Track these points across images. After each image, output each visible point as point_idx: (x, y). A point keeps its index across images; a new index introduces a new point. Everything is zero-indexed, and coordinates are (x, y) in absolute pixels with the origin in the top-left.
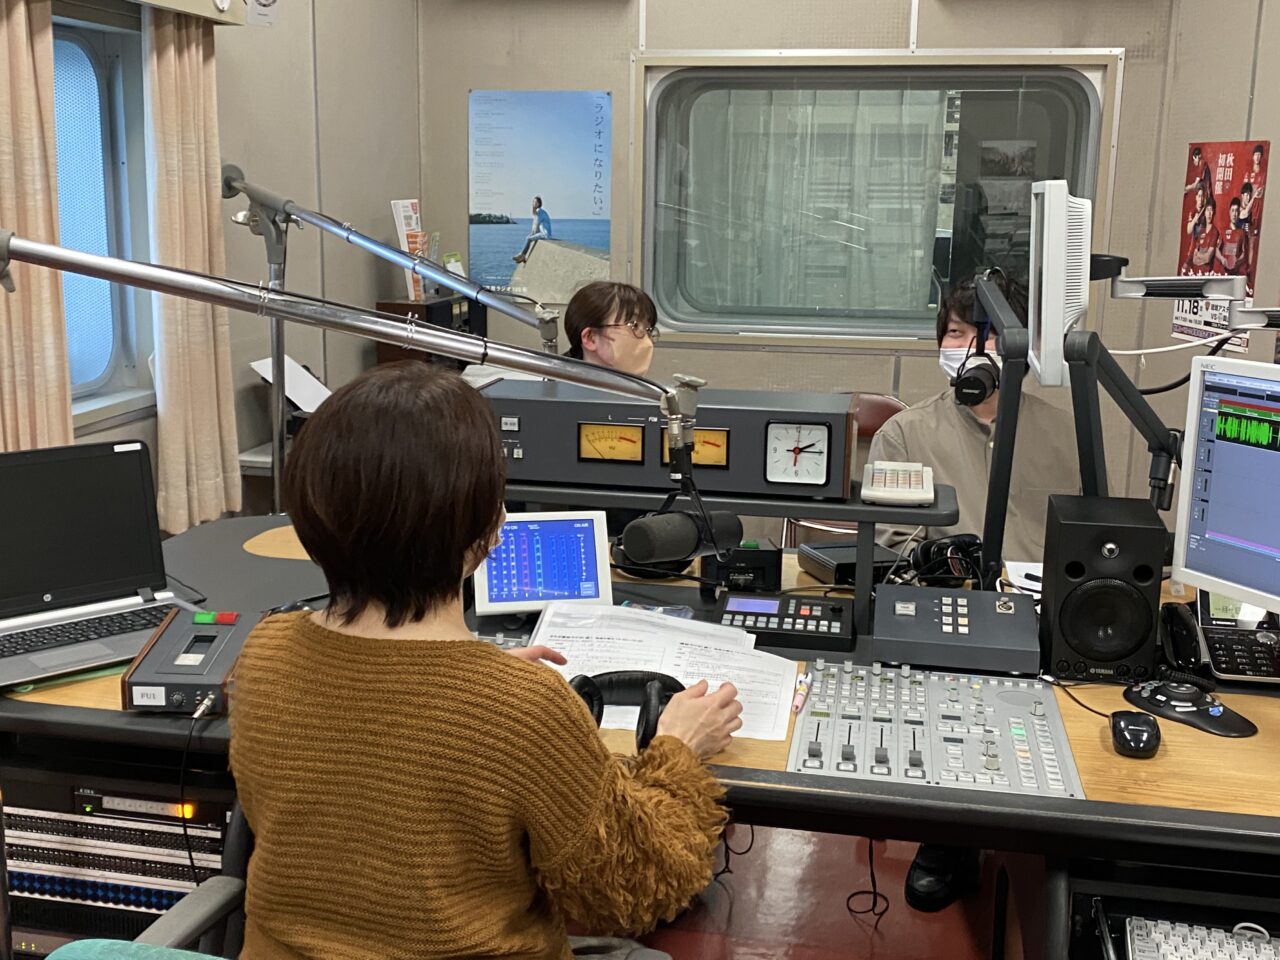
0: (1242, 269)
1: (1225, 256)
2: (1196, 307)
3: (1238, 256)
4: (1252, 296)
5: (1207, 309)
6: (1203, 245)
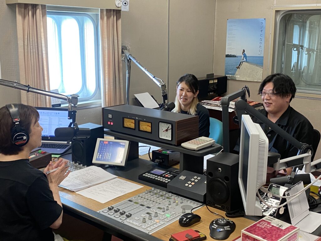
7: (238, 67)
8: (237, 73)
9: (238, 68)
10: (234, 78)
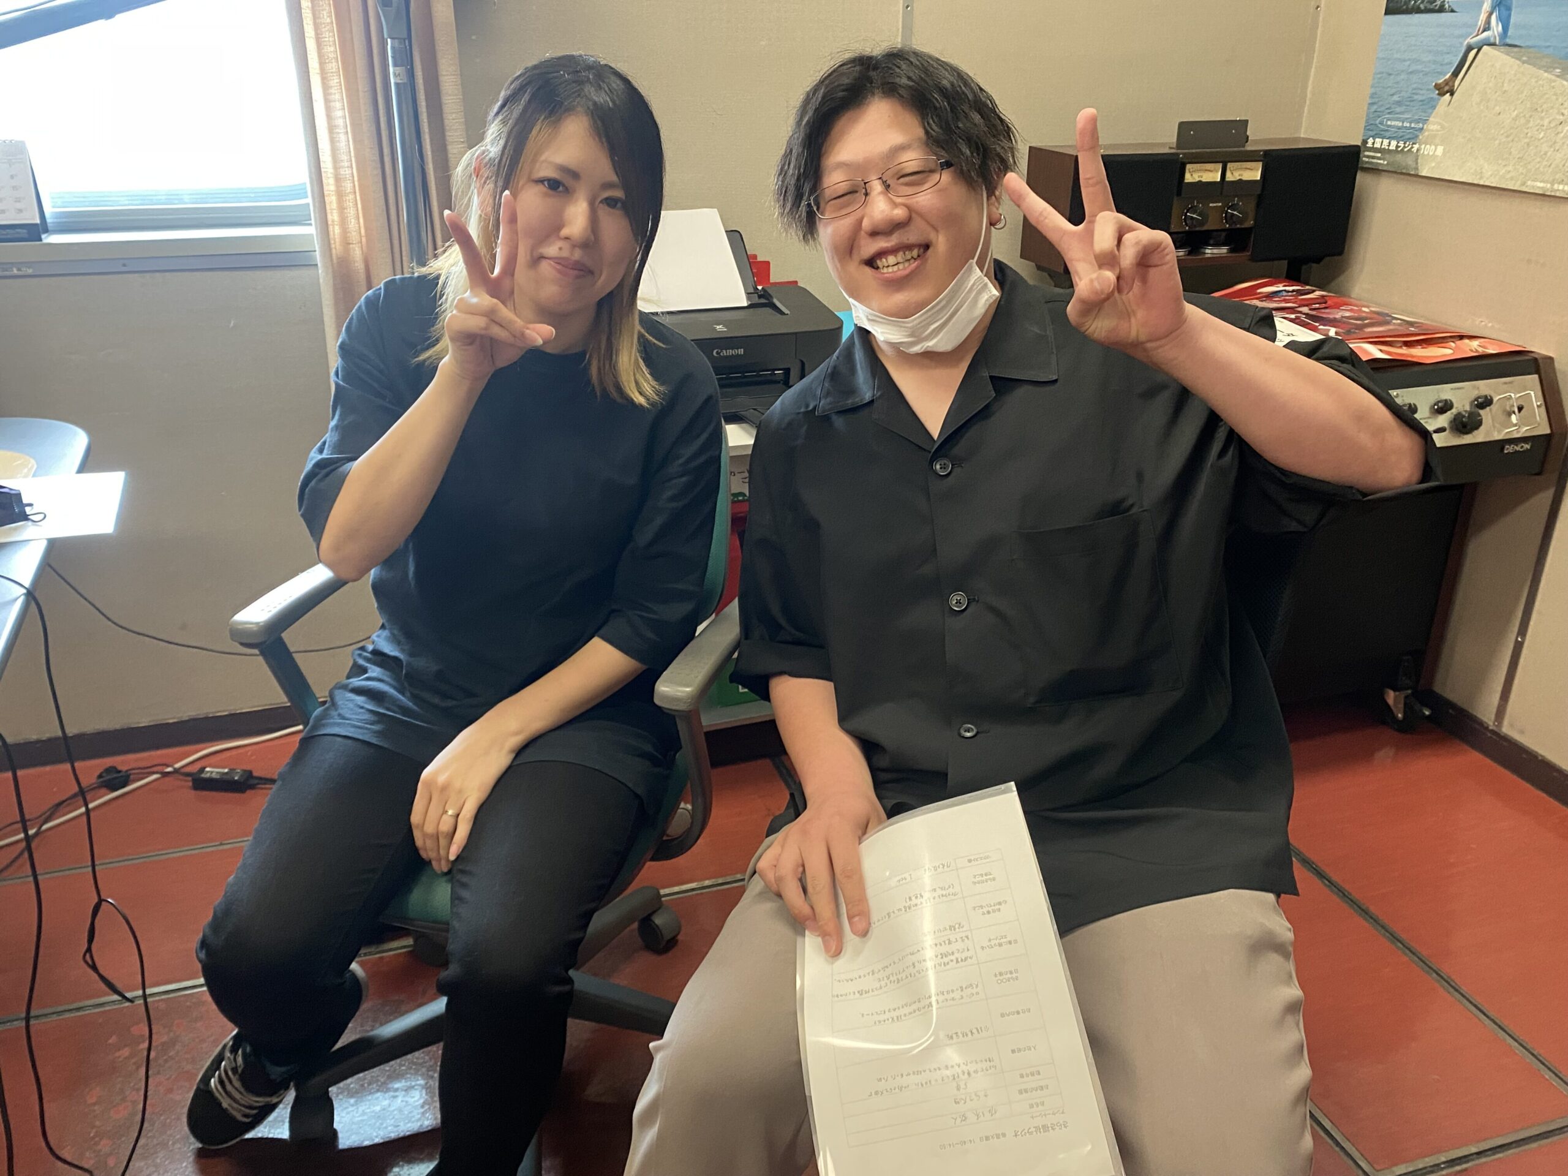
7: (1446, 83)
8: (1433, 126)
9: (1446, 89)
10: (1410, 161)
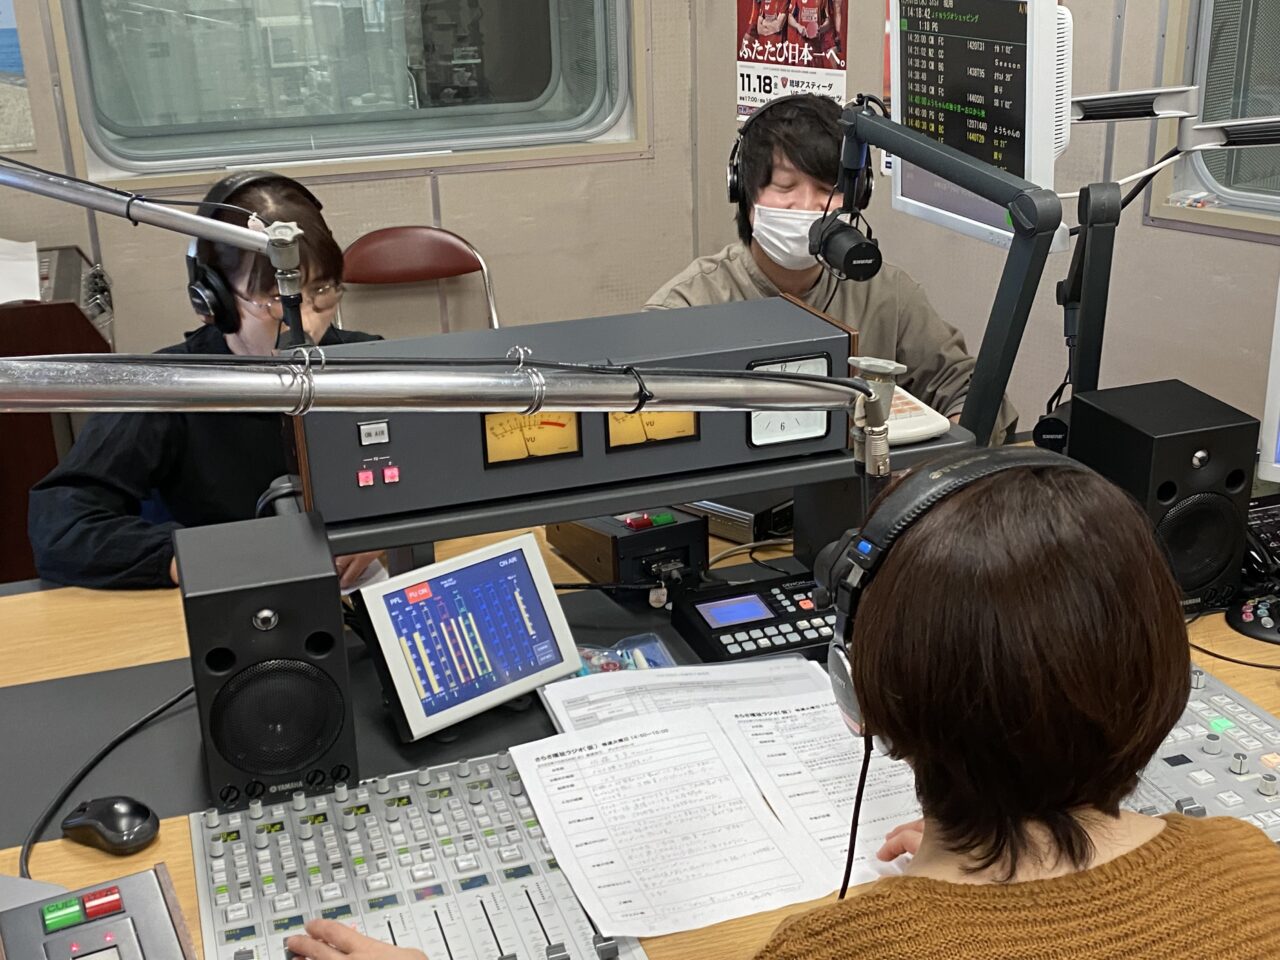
0: (829, 38)
1: (802, 24)
2: (769, 85)
3: (820, 22)
4: (844, 68)
5: (784, 86)
6: (771, 12)
